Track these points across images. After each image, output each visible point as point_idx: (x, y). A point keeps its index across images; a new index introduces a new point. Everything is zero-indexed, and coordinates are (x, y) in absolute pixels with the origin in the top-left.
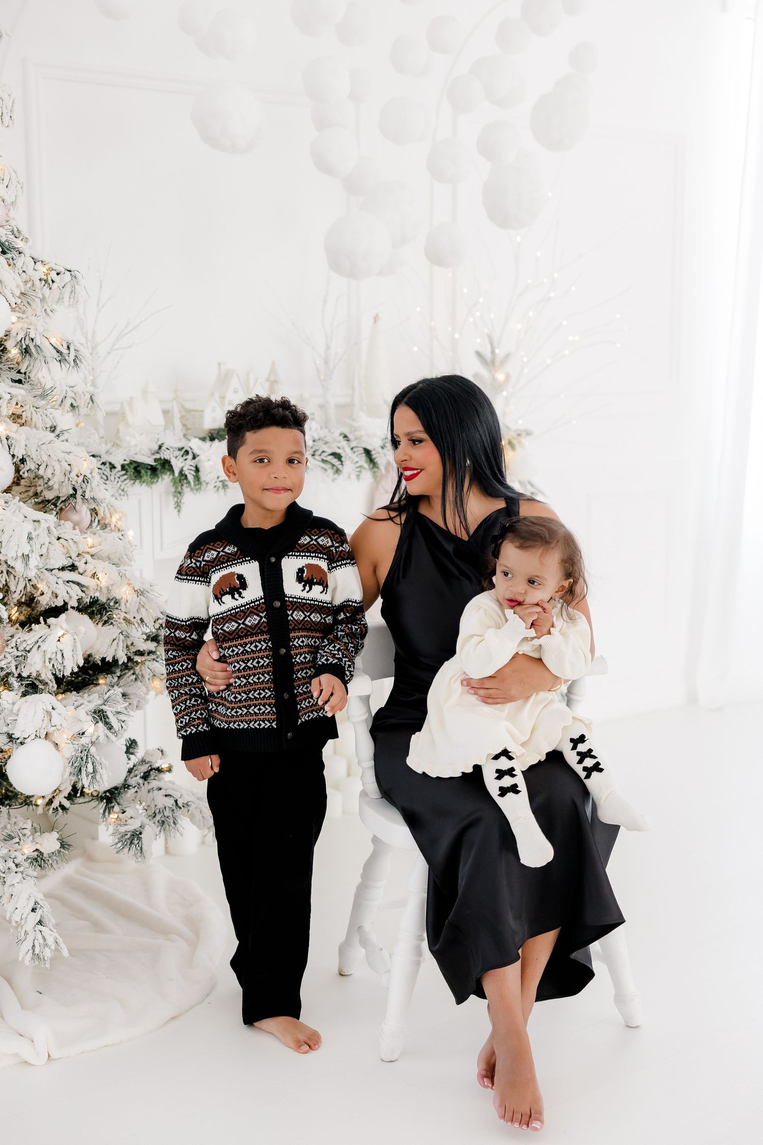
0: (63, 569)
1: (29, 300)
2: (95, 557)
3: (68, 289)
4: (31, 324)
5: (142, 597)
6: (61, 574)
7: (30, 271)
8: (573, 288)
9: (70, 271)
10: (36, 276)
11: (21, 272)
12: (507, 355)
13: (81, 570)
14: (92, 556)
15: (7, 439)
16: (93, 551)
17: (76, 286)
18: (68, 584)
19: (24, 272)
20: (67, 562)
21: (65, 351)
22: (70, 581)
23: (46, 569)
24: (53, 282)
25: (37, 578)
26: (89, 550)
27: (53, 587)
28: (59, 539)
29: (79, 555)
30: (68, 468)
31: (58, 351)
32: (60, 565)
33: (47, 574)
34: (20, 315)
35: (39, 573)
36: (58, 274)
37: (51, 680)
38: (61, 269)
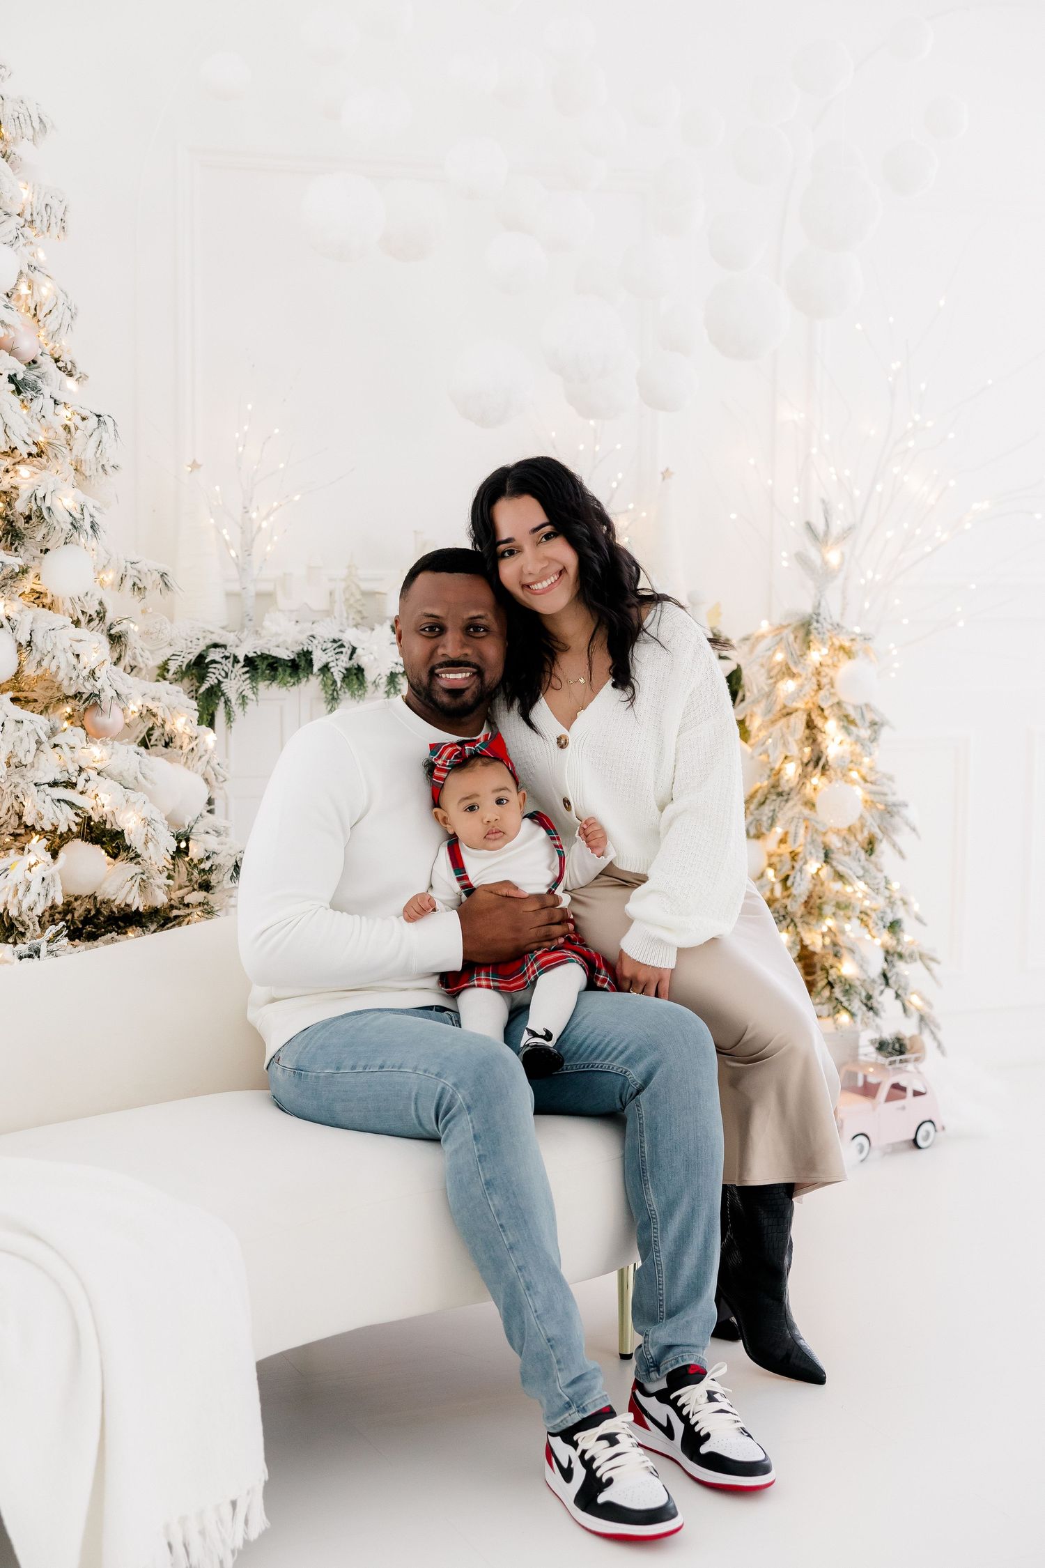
0: (54, 784)
1: (56, 452)
2: (104, 774)
3: (95, 438)
4: (42, 481)
5: (148, 827)
6: (49, 790)
7: (49, 416)
8: (951, 436)
9: (99, 416)
10: (58, 423)
11: (39, 417)
12: (850, 529)
13: (80, 787)
14: (98, 774)
15: (9, 620)
16: (100, 766)
17: (104, 434)
18: (58, 804)
19: (44, 417)
20: (62, 778)
21: (78, 516)
22: (63, 800)
23: (36, 784)
24: (77, 428)
25: (25, 794)
26: (94, 765)
27: (40, 805)
28: (55, 746)
29: (81, 770)
30: (74, 661)
31: (71, 515)
32: (51, 780)
33: (34, 789)
34: (35, 469)
35: (26, 787)
36: (83, 419)
37: (33, 923)
38: (85, 413)
